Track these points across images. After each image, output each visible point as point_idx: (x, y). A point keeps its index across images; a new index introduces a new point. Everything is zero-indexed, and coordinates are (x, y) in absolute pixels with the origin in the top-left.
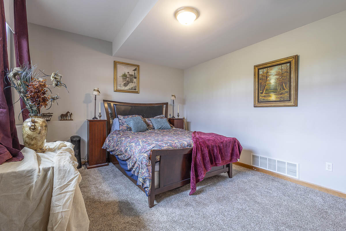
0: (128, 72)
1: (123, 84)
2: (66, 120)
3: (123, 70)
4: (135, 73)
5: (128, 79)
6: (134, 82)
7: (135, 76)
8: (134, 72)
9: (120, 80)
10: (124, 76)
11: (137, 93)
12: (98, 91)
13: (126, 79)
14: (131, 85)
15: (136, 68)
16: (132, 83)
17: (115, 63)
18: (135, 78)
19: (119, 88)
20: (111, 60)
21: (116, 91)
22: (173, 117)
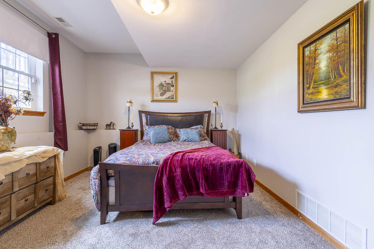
0: (165, 81)
1: (160, 93)
3: (159, 80)
4: (172, 81)
5: (164, 88)
6: (171, 91)
7: (172, 84)
8: (171, 80)
9: (157, 90)
10: (161, 85)
11: (176, 101)
12: (131, 102)
13: (163, 88)
14: (168, 94)
15: (174, 76)
16: (169, 92)
17: (153, 73)
18: (173, 86)
19: (155, 98)
20: (148, 71)
21: (153, 101)
22: (216, 128)
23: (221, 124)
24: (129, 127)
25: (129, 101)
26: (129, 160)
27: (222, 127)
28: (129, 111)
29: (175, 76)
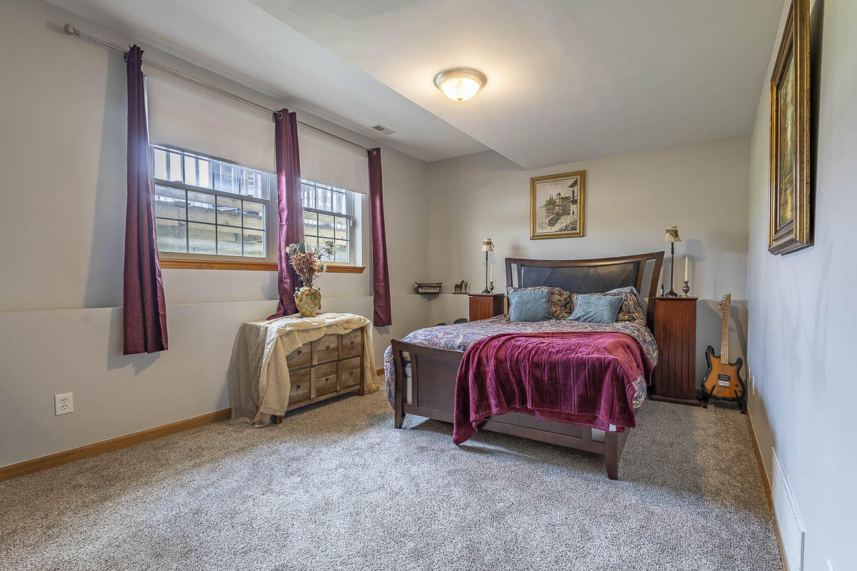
0: (559, 194)
1: (547, 221)
2: (461, 293)
3: (549, 192)
4: (573, 191)
5: (557, 209)
6: (571, 212)
7: (573, 198)
8: (572, 189)
9: (541, 212)
10: (551, 203)
11: (582, 234)
12: (489, 243)
13: (553, 209)
14: (565, 221)
15: (577, 180)
16: (566, 216)
17: (534, 181)
18: (575, 202)
19: (539, 231)
20: (526, 176)
21: (535, 237)
22: (672, 293)
23: (686, 283)
24: (487, 291)
25: (485, 241)
26: (428, 340)
27: (686, 291)
28: (487, 259)
29: (580, 179)
